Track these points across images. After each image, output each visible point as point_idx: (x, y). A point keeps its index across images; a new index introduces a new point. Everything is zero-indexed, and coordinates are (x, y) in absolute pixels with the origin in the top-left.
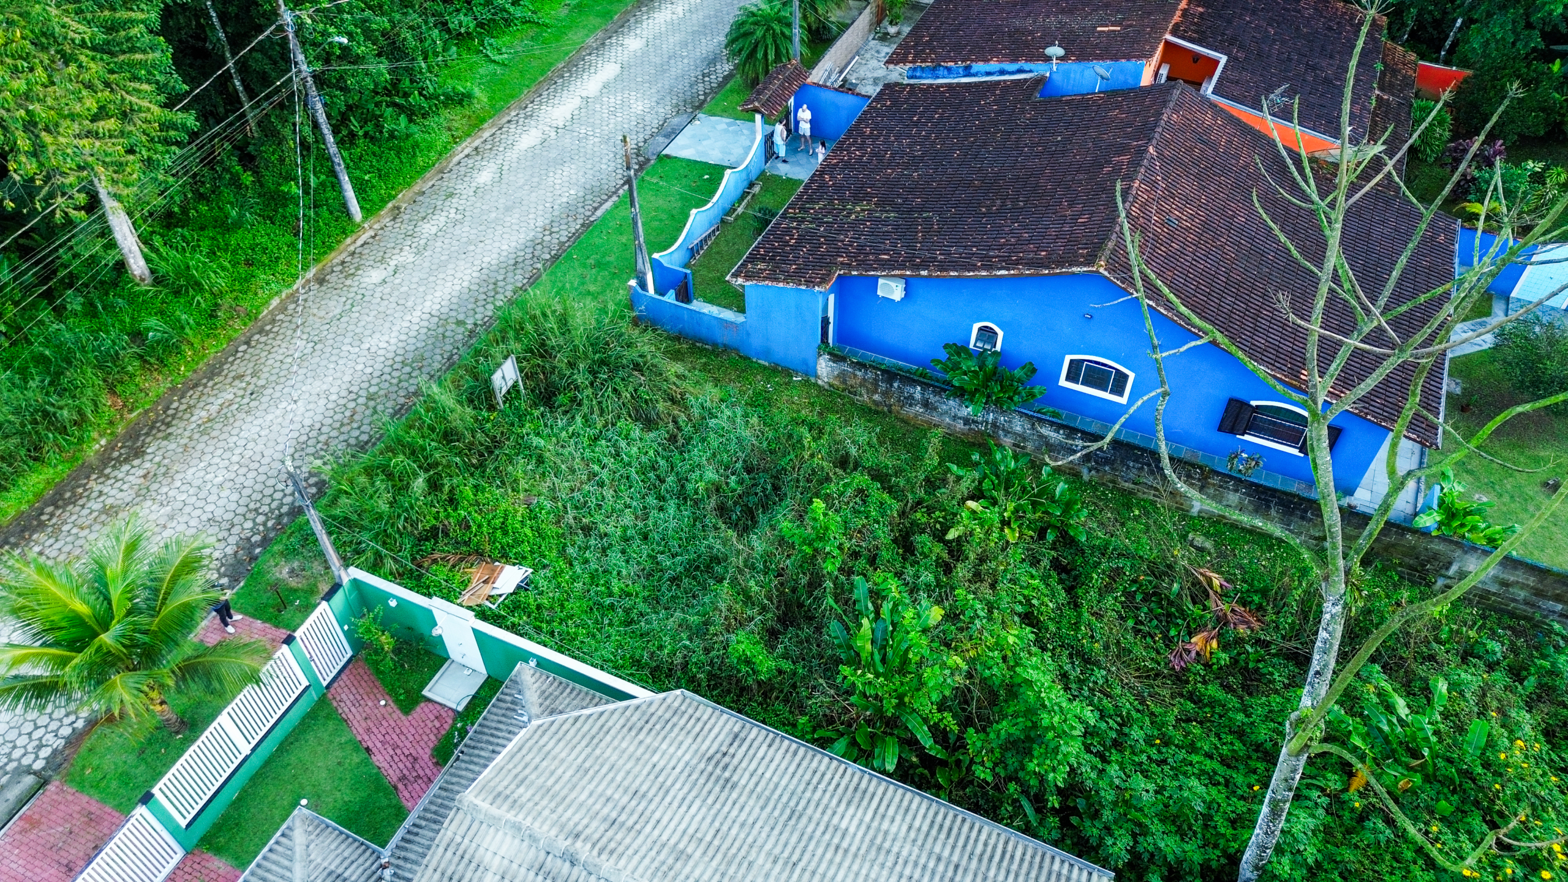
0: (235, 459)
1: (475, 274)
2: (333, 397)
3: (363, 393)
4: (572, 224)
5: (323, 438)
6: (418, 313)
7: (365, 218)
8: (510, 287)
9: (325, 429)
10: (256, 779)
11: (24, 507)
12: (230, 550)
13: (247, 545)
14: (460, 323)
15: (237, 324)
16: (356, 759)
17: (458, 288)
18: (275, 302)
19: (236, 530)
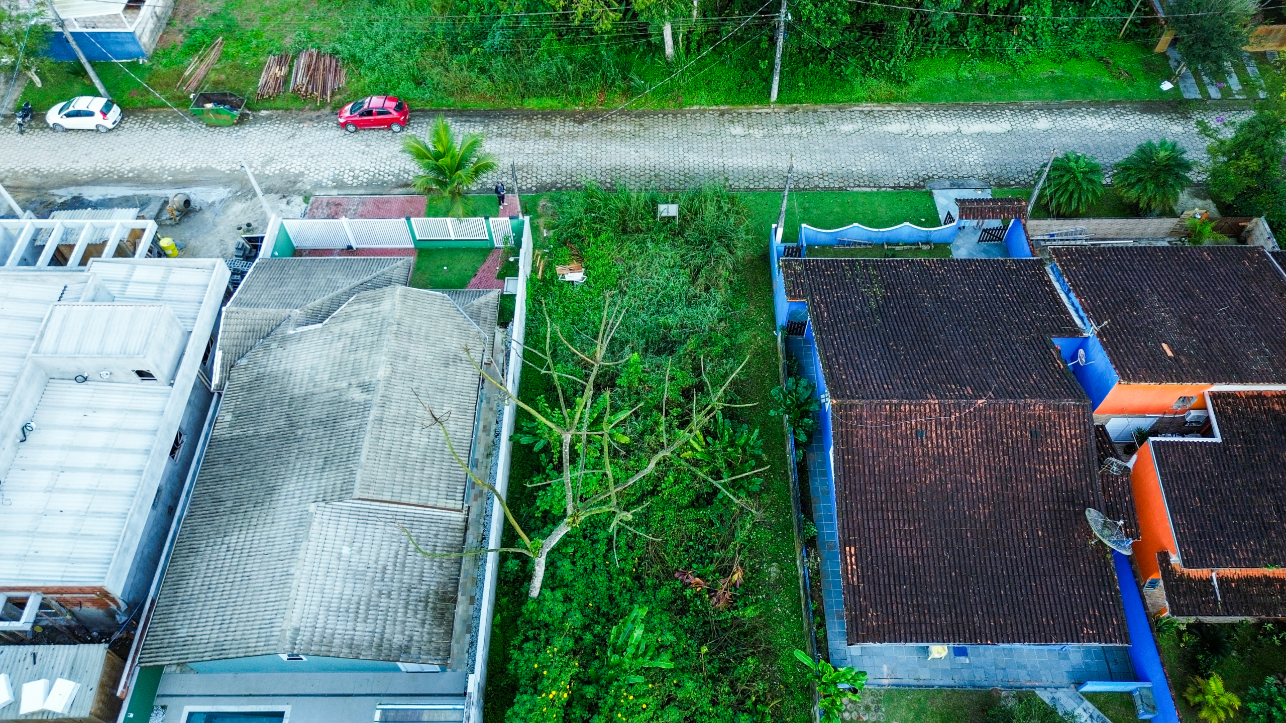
0: (594, 153)
1: (765, 166)
2: (647, 163)
3: (657, 171)
4: (837, 183)
5: (622, 174)
6: (721, 160)
7: (775, 103)
8: (766, 184)
9: (628, 171)
10: (450, 250)
11: (536, 108)
12: (549, 181)
13: (553, 185)
14: (727, 179)
15: (672, 104)
16: (471, 273)
17: (750, 164)
18: (696, 107)
19: (559, 177)
